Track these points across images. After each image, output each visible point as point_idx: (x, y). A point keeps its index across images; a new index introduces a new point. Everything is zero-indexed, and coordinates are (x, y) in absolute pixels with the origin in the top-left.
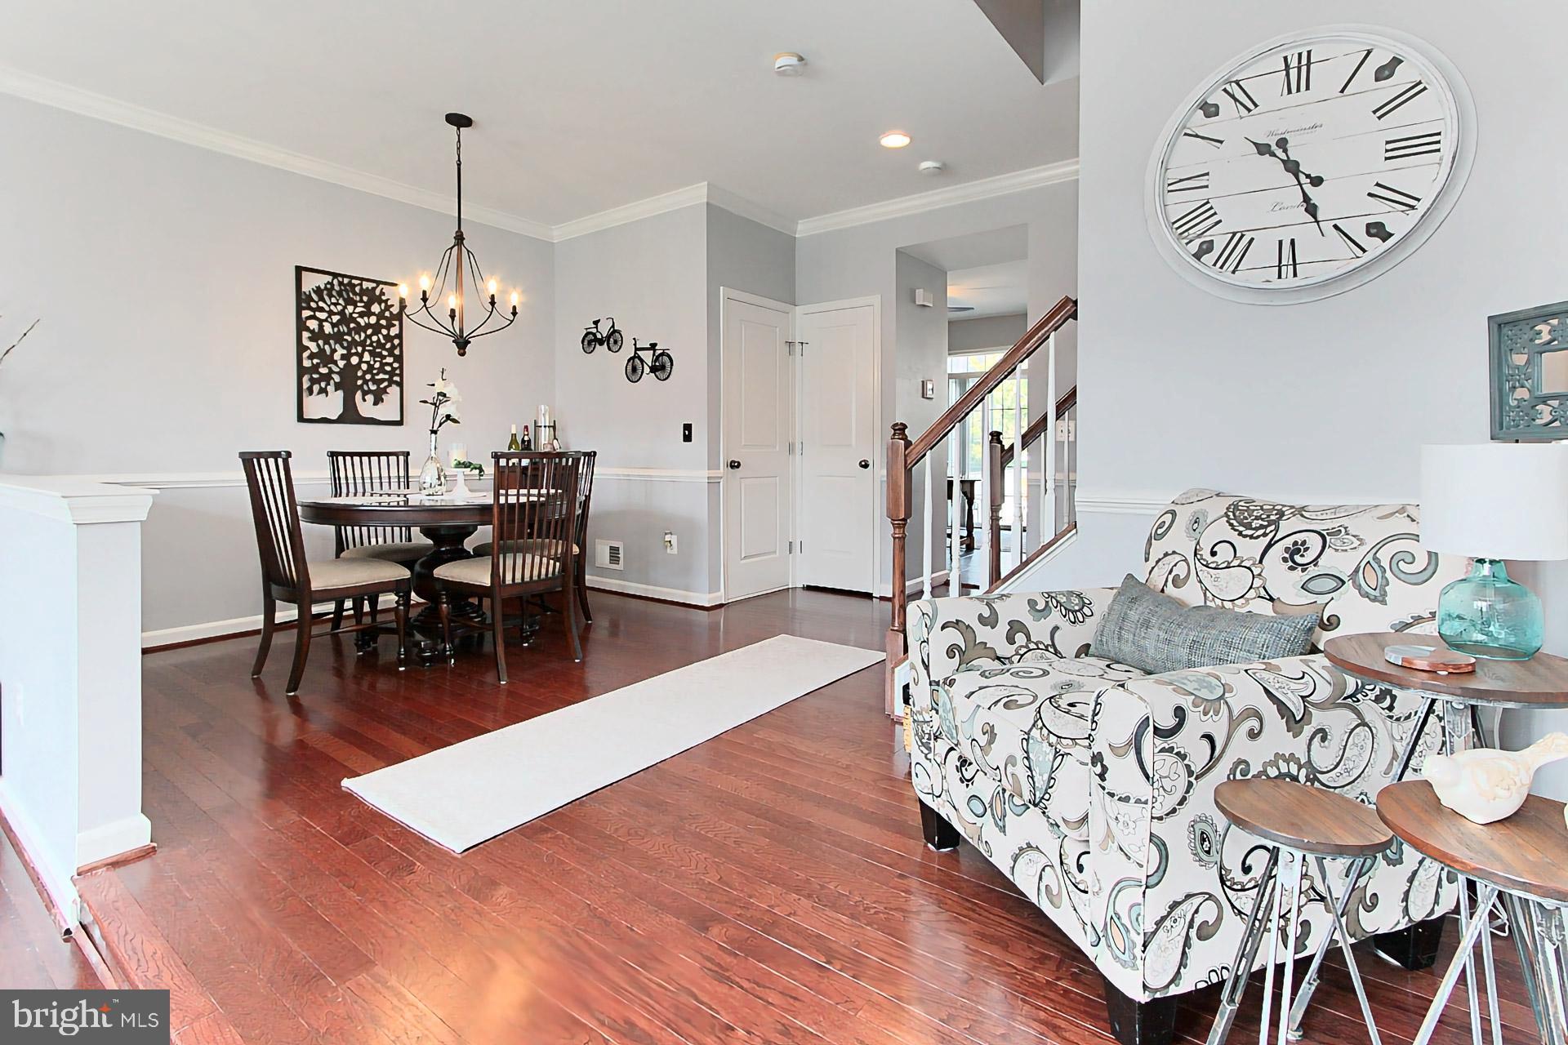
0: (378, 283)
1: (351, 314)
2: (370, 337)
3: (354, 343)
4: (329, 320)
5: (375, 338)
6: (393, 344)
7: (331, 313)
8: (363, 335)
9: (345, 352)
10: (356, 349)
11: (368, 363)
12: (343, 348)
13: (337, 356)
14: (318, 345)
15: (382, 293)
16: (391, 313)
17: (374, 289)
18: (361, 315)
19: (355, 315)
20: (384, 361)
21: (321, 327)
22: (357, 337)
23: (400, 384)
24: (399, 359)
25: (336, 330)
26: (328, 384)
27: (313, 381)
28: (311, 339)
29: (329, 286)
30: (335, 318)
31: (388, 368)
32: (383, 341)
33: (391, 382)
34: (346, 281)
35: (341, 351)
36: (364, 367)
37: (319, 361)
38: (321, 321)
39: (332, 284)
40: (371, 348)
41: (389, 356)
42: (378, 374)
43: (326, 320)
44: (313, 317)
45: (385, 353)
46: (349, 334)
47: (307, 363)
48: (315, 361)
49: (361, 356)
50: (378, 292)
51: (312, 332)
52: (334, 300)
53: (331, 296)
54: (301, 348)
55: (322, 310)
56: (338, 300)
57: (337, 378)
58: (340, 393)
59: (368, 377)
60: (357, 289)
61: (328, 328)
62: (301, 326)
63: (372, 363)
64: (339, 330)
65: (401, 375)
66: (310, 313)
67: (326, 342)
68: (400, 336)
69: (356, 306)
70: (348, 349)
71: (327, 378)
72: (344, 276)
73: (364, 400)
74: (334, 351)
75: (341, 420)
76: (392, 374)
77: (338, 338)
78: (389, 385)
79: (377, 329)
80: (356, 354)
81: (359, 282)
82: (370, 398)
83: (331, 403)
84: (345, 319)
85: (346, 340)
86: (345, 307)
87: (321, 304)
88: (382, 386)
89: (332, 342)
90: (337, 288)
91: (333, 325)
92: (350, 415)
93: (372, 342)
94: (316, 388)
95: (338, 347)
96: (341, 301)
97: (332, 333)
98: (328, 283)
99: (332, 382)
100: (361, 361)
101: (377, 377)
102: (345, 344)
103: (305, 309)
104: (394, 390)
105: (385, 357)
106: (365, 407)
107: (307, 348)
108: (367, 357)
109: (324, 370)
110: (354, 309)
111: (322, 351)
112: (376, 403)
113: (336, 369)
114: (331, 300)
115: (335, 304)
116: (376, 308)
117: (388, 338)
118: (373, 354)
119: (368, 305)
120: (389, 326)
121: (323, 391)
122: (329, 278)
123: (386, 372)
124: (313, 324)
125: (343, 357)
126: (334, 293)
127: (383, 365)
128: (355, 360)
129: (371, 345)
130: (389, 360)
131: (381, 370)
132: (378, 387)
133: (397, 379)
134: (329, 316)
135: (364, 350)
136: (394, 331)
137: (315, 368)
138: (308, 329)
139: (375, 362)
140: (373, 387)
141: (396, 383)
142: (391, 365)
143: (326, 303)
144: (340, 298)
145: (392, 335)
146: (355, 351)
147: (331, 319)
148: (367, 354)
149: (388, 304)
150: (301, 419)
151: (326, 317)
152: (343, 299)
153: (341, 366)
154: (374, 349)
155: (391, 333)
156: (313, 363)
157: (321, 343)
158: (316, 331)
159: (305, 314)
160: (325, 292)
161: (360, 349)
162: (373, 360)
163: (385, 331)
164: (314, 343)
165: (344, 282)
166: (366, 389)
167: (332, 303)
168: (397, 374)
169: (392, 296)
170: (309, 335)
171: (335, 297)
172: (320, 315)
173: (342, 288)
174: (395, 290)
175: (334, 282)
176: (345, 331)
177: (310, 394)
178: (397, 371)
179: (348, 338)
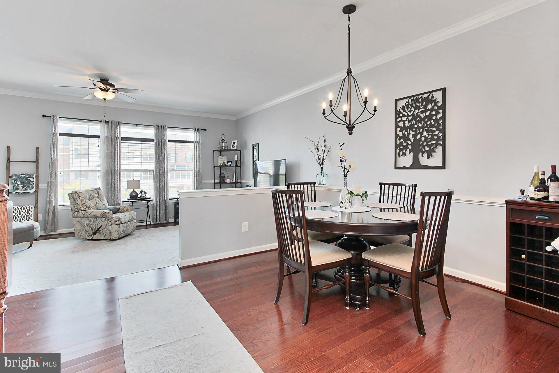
0: (430, 92)
1: (417, 114)
2: (426, 123)
3: (419, 128)
4: (407, 120)
5: (429, 123)
6: (439, 123)
7: (408, 116)
8: (423, 122)
9: (414, 133)
10: (419, 131)
11: (425, 136)
12: (413, 131)
13: (411, 136)
14: (403, 133)
15: (433, 97)
16: (438, 106)
17: (428, 96)
18: (422, 112)
19: (419, 114)
20: (433, 134)
21: (404, 124)
22: (420, 125)
23: (444, 146)
24: (443, 131)
25: (410, 123)
26: (406, 150)
27: (400, 150)
28: (400, 131)
29: (407, 104)
30: (410, 118)
31: (436, 137)
32: (433, 123)
33: (437, 145)
34: (415, 98)
35: (412, 133)
36: (423, 139)
37: (403, 140)
38: (404, 121)
39: (408, 102)
40: (427, 129)
41: (437, 130)
42: (430, 141)
43: (406, 120)
44: (401, 120)
45: (434, 129)
46: (416, 124)
47: (398, 142)
48: (402, 140)
49: (421, 134)
50: (430, 97)
51: (400, 127)
52: (409, 110)
53: (408, 108)
54: (396, 136)
55: (404, 116)
56: (411, 109)
57: (410, 147)
58: (412, 154)
59: (425, 144)
60: (420, 100)
61: (407, 124)
62: (397, 126)
63: (427, 136)
64: (411, 123)
65: (444, 141)
66: (400, 119)
67: (406, 131)
68: (444, 118)
69: (419, 109)
70: (415, 131)
71: (406, 148)
72: (413, 96)
73: (423, 156)
74: (409, 134)
75: (412, 167)
76: (437, 140)
77: (411, 127)
78: (436, 147)
79: (430, 117)
80: (419, 133)
81: (421, 96)
82: (426, 155)
83: (407, 160)
84: (415, 117)
85: (415, 128)
86: (414, 111)
87: (404, 113)
88: (431, 148)
89: (408, 130)
90: (411, 103)
91: (409, 122)
92: (416, 165)
93: (427, 125)
94: (401, 153)
95: (411, 132)
96: (413, 109)
97: (408, 126)
98: (407, 102)
99: (408, 150)
100: (421, 136)
101: (429, 143)
102: (414, 130)
103: (398, 118)
104: (440, 149)
105: (434, 131)
106: (424, 160)
107: (398, 135)
108: (425, 134)
109: (405, 144)
110: (419, 111)
111: (404, 135)
112: (428, 158)
113: (409, 143)
114: (408, 110)
115: (410, 112)
116: (430, 107)
117: (436, 120)
118: (427, 131)
119: (425, 107)
120: (437, 113)
121: (404, 154)
122: (407, 100)
123: (434, 140)
124: (401, 124)
125: (413, 136)
126: (410, 106)
127: (432, 136)
128: (418, 137)
130: (437, 132)
131: (432, 139)
132: (430, 148)
133: (441, 142)
134: (408, 118)
135: (423, 131)
136: (440, 115)
137: (401, 143)
138: (399, 127)
139: (429, 135)
140: (427, 149)
141: (440, 145)
142: (437, 135)
143: (406, 112)
144: (412, 108)
145: (438, 118)
146: (419, 132)
147: (408, 119)
148: (425, 132)
149: (436, 102)
150: (396, 168)
151: (406, 119)
152: (414, 107)
153: (412, 141)
154: (428, 128)
155: (438, 117)
156: (401, 141)
157: (404, 132)
158: (402, 127)
159: (398, 120)
160: (406, 107)
161: (421, 130)
162: (428, 134)
163: (434, 118)
164: (401, 132)
165: (414, 99)
166: (424, 150)
167: (408, 111)
168: (441, 140)
169: (438, 96)
170: (399, 129)
171: (410, 108)
172: (404, 119)
173: (413, 102)
174: (441, 92)
175: (409, 101)
176: (414, 123)
177: (399, 156)
178: (441, 138)
179: (416, 126)
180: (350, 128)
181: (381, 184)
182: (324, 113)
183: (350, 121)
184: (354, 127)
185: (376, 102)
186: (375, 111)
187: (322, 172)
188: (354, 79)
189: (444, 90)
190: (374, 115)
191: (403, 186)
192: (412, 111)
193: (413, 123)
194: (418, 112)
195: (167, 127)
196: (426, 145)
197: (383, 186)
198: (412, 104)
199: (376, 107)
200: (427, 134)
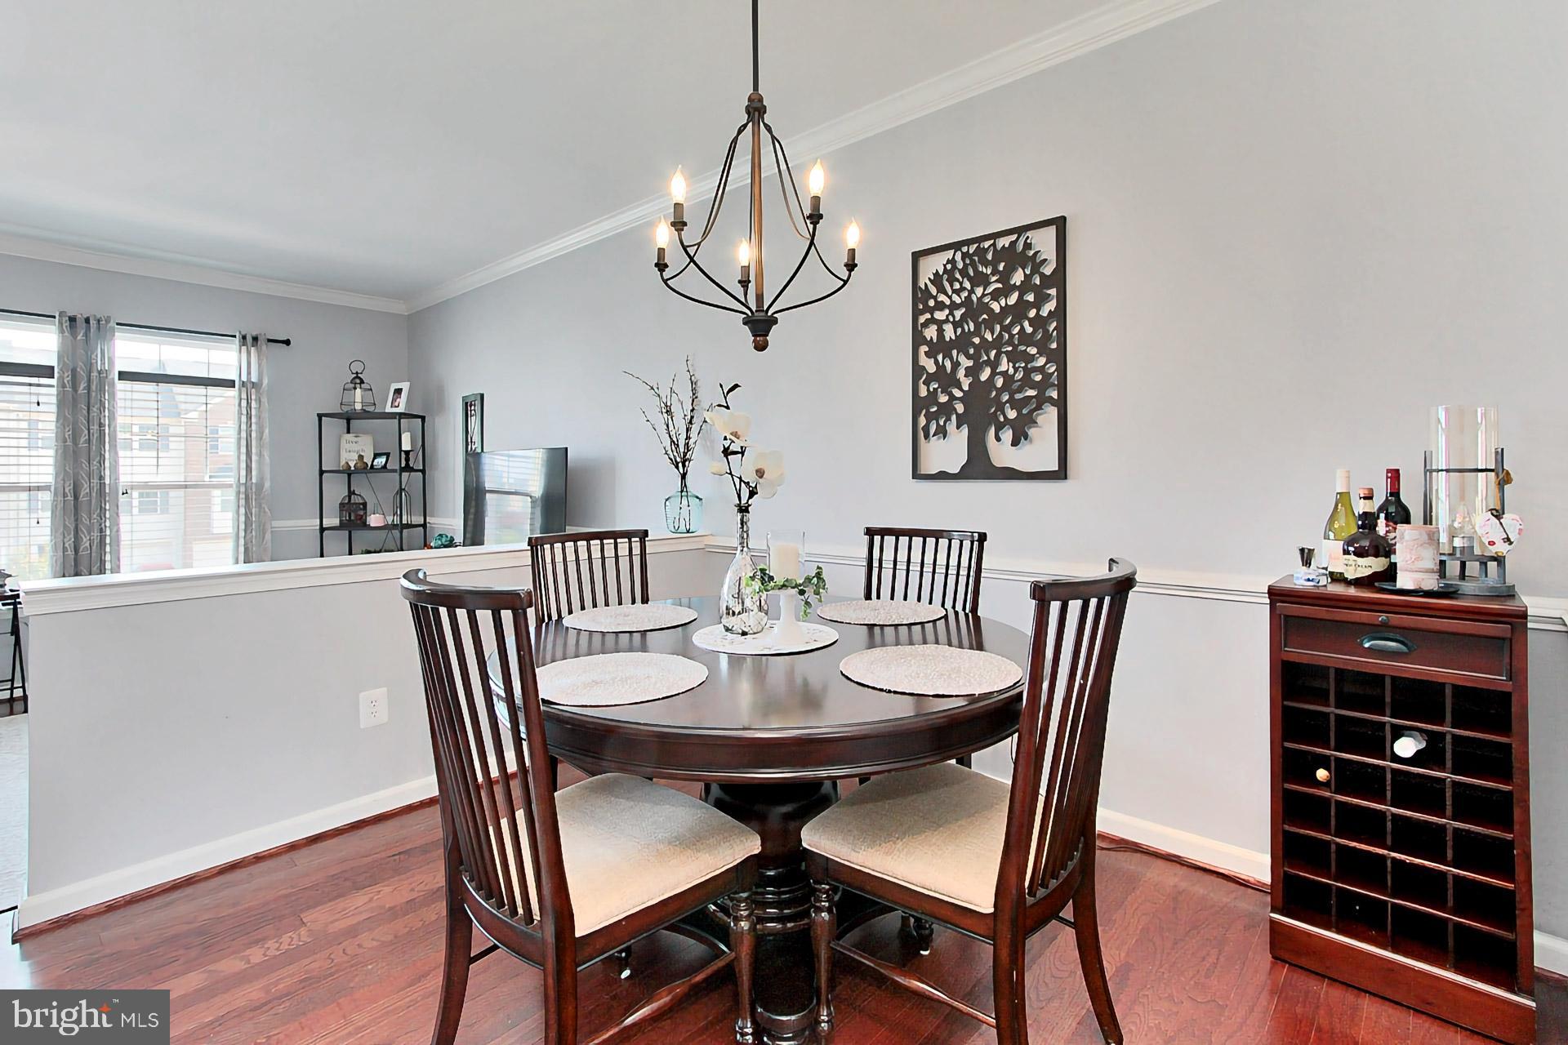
0: (1020, 231)
1: (979, 299)
2: (1007, 329)
3: (986, 346)
4: (951, 319)
5: (1016, 330)
6: (1046, 331)
7: (953, 306)
8: (998, 328)
9: (970, 363)
10: (987, 355)
11: (1005, 374)
12: (968, 357)
13: (961, 373)
14: (936, 362)
15: (1028, 246)
16: (1042, 276)
17: (1013, 243)
18: (995, 295)
19: (986, 300)
20: (1029, 366)
21: (940, 331)
22: (988, 336)
23: (1062, 404)
24: (1060, 357)
25: (959, 331)
26: (948, 419)
27: (930, 417)
28: (927, 355)
29: (949, 267)
30: (958, 314)
31: (1038, 378)
32: (1029, 330)
33: (1041, 401)
34: (973, 248)
35: (966, 363)
36: (999, 382)
37: (936, 386)
38: (940, 324)
39: (952, 261)
40: (1010, 349)
41: (1040, 353)
42: (1020, 390)
43: (947, 321)
44: (932, 321)
45: (1033, 351)
46: (977, 333)
47: (923, 392)
48: (934, 386)
49: (994, 365)
50: (1020, 246)
51: (930, 343)
52: (957, 286)
53: (951, 281)
54: (917, 370)
55: (940, 306)
56: (961, 284)
57: (960, 408)
58: (965, 430)
59: (1005, 397)
60: (990, 257)
61: (949, 332)
62: (918, 339)
63: (1011, 371)
64: (963, 329)
65: (1063, 388)
66: (928, 316)
67: (949, 356)
68: (1060, 313)
69: (987, 284)
70: (975, 357)
71: (947, 410)
72: (969, 242)
73: (998, 439)
74: (956, 365)
75: (965, 474)
76: (1042, 387)
77: (962, 343)
78: (1039, 407)
79: (1019, 311)
80: (988, 363)
81: (992, 241)
82: (1007, 435)
83: (950, 450)
84: (973, 310)
85: (973, 344)
86: (972, 292)
87: (942, 298)
88: (1025, 411)
89: (955, 352)
90: (960, 265)
91: (956, 325)
92: (978, 467)
93: (1012, 337)
94: (933, 428)
95: (962, 359)
96: (967, 285)
97: (953, 338)
98: (948, 262)
99: (954, 417)
100: (994, 374)
101: (1018, 396)
102: (972, 351)
103: (922, 312)
104: (1050, 414)
105: (1032, 358)
106: (1002, 452)
107: (924, 369)
108: (1004, 365)
109: (943, 399)
110: (984, 290)
111: (941, 368)
112: (1014, 443)
113: (958, 393)
114: (952, 286)
115: (957, 292)
116: (1018, 278)
117: (1038, 322)
118: (1012, 357)
119: (1005, 277)
120: (1042, 299)
121: (942, 432)
122: (949, 254)
123: (1033, 385)
124: (931, 333)
125: (969, 372)
126: (958, 276)
127: (1028, 372)
128: (985, 375)
129: (1010, 342)
130: (1041, 361)
131: (1027, 382)
132: (1019, 412)
133: (1055, 395)
134: (951, 313)
135: (998, 356)
136: (1051, 306)
137: (933, 395)
138: (925, 342)
139: (1016, 370)
140: (1012, 414)
141: (1051, 400)
142: (1041, 370)
143: (946, 294)
144: (965, 279)
145: (1045, 315)
146: (986, 358)
147: (954, 317)
148: (1005, 360)
149: (1038, 261)
150: (917, 475)
151: (947, 316)
152: (970, 279)
153: (966, 388)
154: (1015, 347)
155: (1044, 312)
156: (932, 390)
157: (940, 358)
158: (935, 341)
159: (922, 319)
160: (945, 276)
161: (993, 353)
162: (1014, 367)
163: (1032, 313)
164: (933, 360)
165: (971, 252)
166: (1002, 419)
167: (954, 291)
168: (1054, 385)
169: (1044, 243)
170: (927, 349)
171: (958, 280)
172: (940, 315)
173: (968, 261)
174: (1052, 231)
175: (956, 257)
176: (972, 330)
177: (927, 436)
178: (1054, 379)
179: (977, 340)
180: (761, 326)
181: (870, 532)
182: (661, 266)
183: (760, 298)
184: (775, 321)
185: (853, 236)
186: (851, 266)
187: (682, 491)
188: (773, 138)
189: (1060, 223)
190: (845, 282)
191: (942, 538)
192: (965, 289)
193: (967, 331)
194: (984, 295)
195: (112, 324)
196: (1007, 402)
197: (877, 539)
198: (965, 266)
199: (852, 252)
200: (1011, 364)
